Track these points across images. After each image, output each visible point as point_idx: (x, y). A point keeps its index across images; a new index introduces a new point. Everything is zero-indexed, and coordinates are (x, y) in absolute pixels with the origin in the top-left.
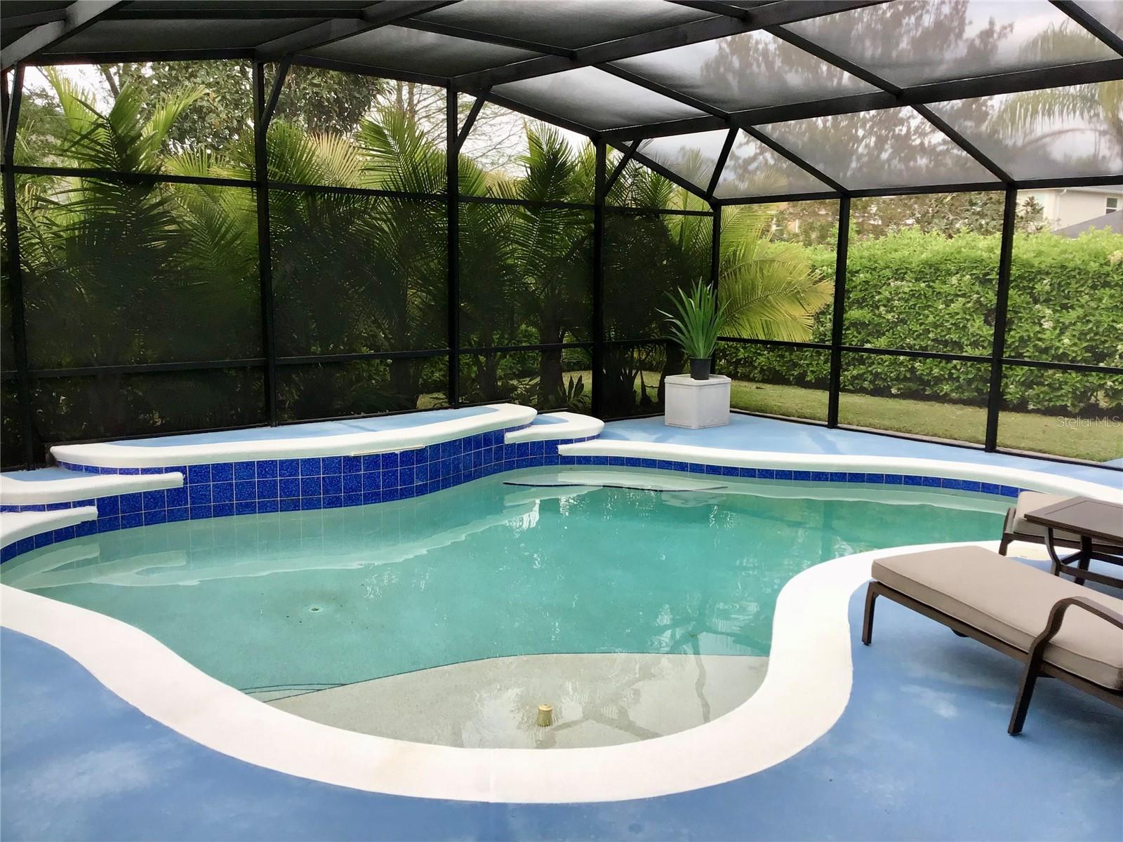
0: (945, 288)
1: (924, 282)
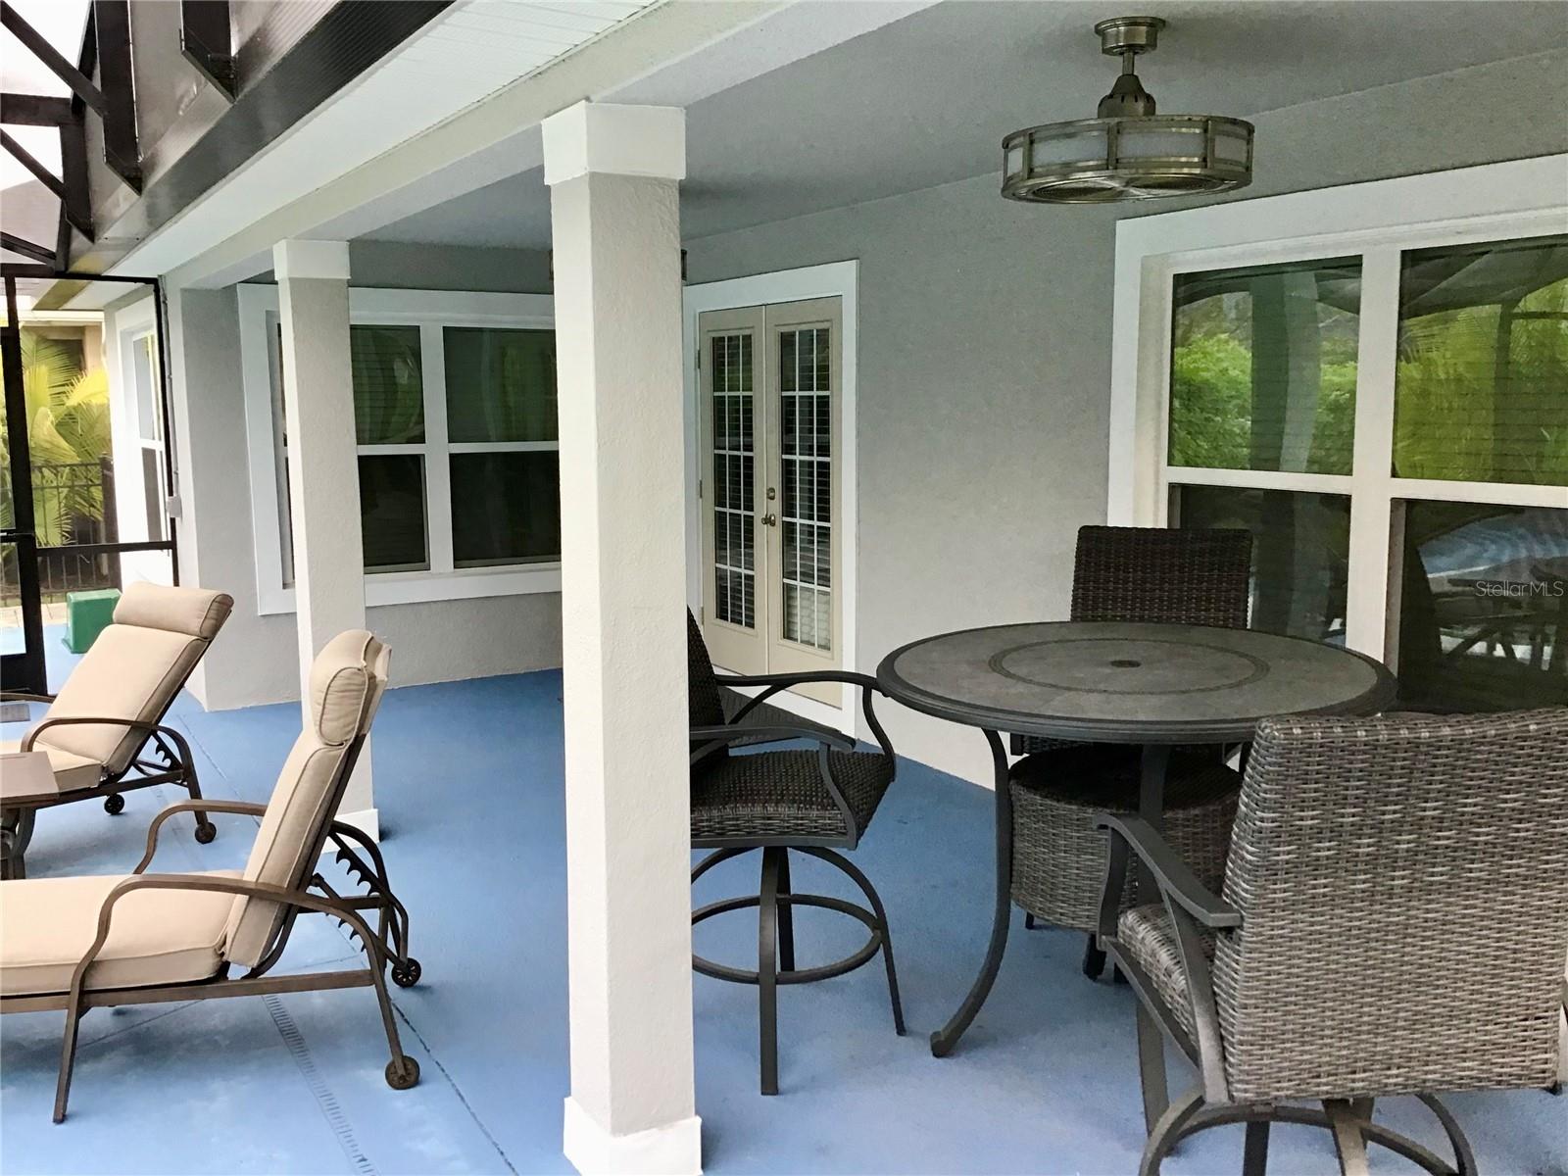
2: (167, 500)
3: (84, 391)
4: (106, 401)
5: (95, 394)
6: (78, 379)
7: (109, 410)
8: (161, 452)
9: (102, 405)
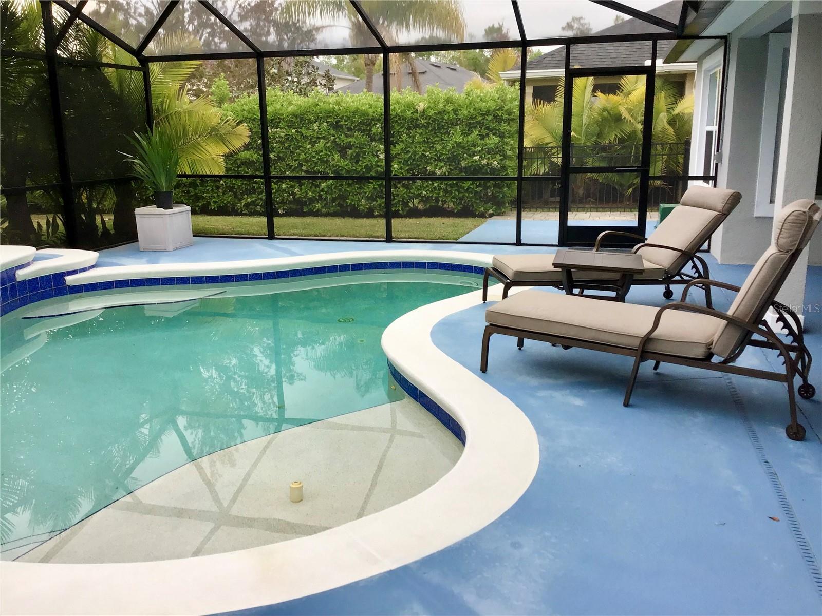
0: (309, 133)
1: (293, 129)
2: (715, 153)
3: (683, 107)
4: (692, 111)
5: (687, 108)
6: (680, 100)
7: (692, 117)
8: (716, 132)
9: (690, 113)
